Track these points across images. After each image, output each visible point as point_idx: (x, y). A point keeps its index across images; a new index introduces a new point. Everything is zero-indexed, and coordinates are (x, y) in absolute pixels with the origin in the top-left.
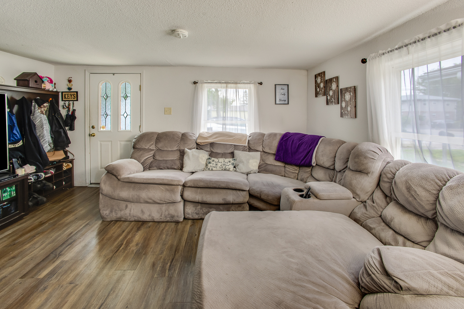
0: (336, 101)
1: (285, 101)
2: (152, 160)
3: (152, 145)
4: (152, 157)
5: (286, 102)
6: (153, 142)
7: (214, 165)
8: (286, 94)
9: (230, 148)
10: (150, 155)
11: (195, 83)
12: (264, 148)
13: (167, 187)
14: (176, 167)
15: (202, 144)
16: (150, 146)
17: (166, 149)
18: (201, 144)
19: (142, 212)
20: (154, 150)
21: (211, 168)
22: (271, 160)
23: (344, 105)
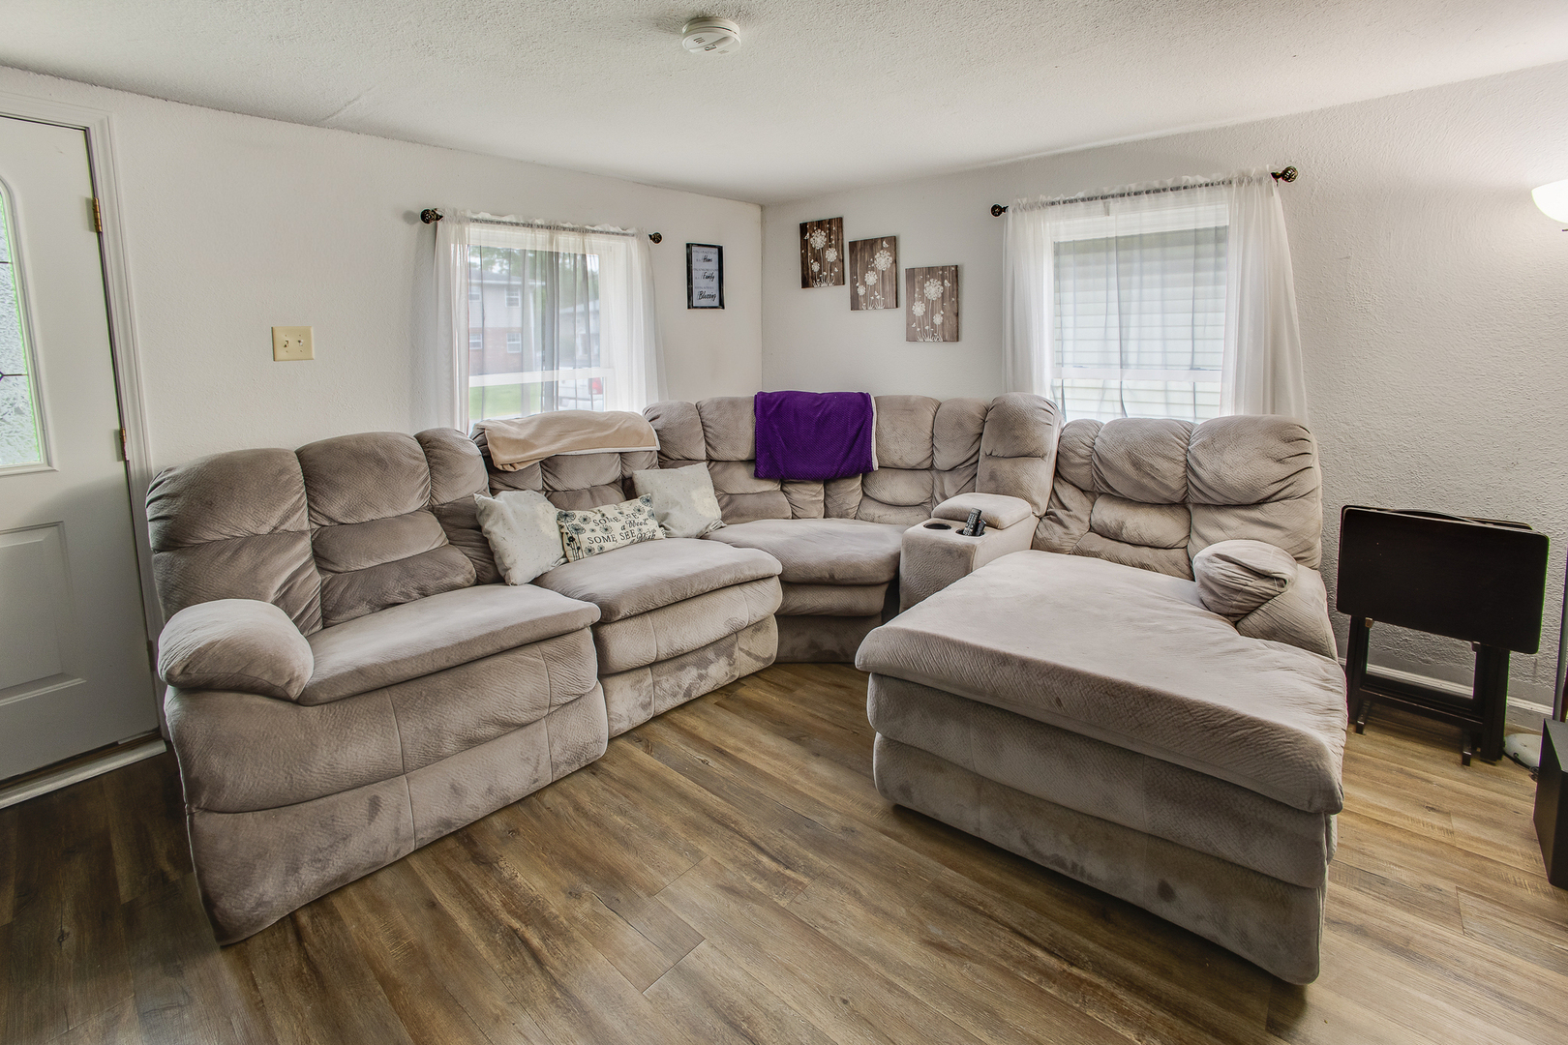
0: (891, 300)
1: (713, 296)
2: (318, 579)
3: (294, 510)
4: (313, 568)
5: (716, 302)
6: (298, 495)
7: (599, 533)
8: (716, 274)
9: (612, 466)
10: (298, 557)
11: (429, 217)
12: (714, 449)
13: (547, 648)
14: (459, 580)
15: (520, 467)
16: (286, 518)
17: (369, 515)
18: (512, 469)
19: (456, 790)
20: (303, 533)
21: (595, 546)
22: (742, 481)
23: (919, 309)
